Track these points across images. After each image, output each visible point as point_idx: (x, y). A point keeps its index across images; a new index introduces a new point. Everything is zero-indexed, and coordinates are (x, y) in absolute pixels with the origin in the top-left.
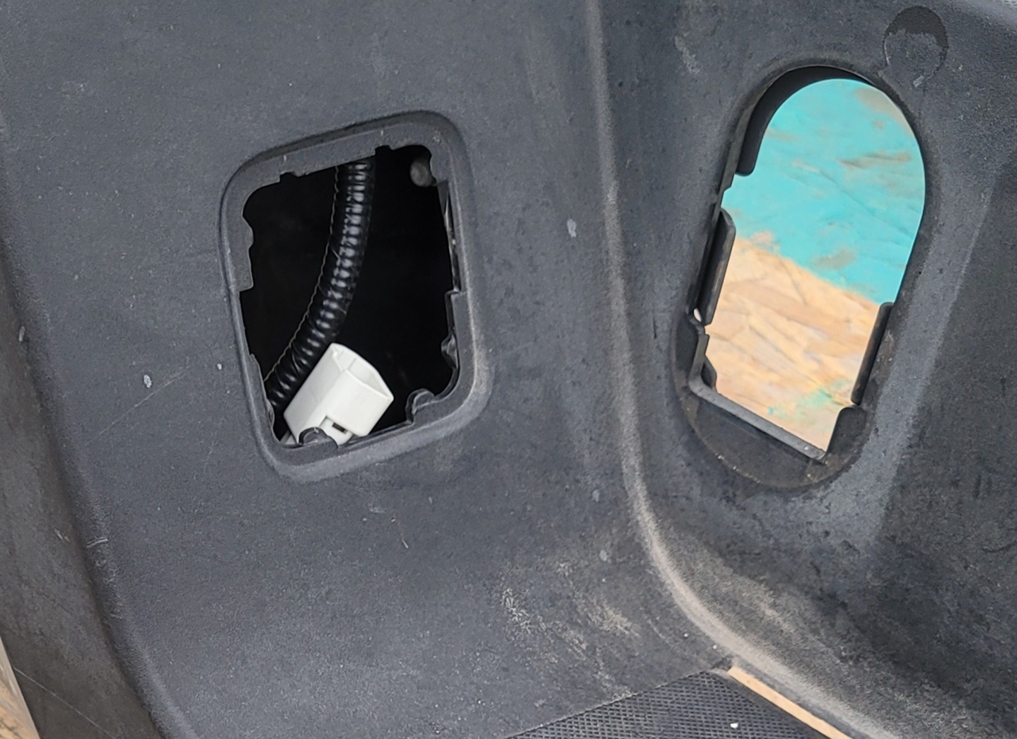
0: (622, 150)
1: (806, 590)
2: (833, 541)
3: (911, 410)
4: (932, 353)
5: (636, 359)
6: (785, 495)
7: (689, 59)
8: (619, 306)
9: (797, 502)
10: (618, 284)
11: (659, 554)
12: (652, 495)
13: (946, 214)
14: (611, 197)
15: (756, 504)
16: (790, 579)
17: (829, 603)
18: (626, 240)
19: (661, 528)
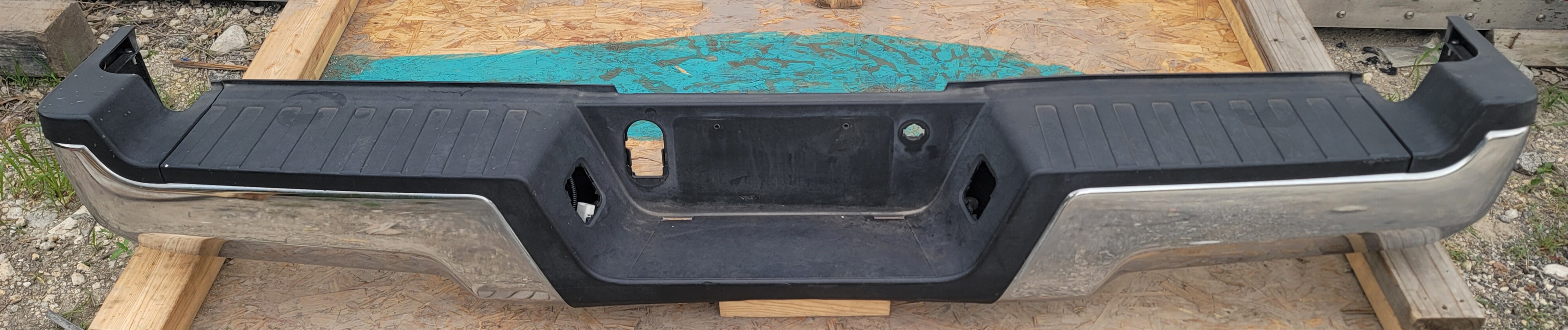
0: (603, 147)
1: (670, 199)
2: (671, 188)
3: (675, 163)
4: (674, 153)
5: (620, 178)
6: (659, 186)
7: (611, 129)
8: (613, 171)
9: (662, 186)
10: (612, 167)
11: (639, 207)
12: (633, 198)
13: (667, 133)
14: (604, 154)
15: (654, 189)
16: (666, 199)
17: (675, 199)
18: (610, 160)
19: (637, 203)
